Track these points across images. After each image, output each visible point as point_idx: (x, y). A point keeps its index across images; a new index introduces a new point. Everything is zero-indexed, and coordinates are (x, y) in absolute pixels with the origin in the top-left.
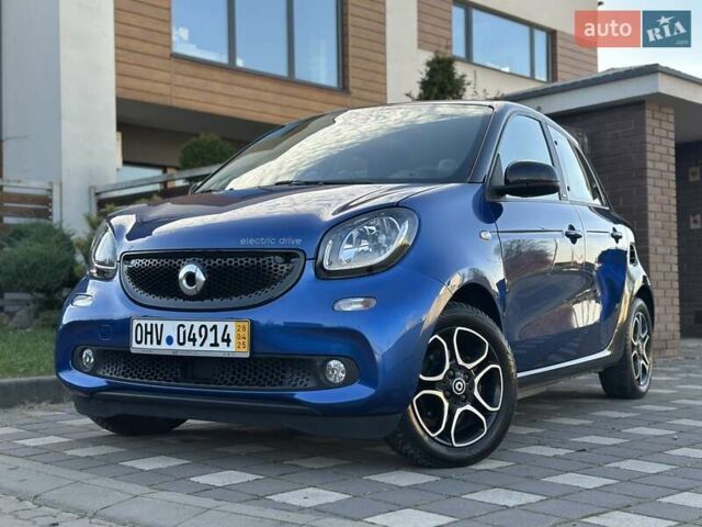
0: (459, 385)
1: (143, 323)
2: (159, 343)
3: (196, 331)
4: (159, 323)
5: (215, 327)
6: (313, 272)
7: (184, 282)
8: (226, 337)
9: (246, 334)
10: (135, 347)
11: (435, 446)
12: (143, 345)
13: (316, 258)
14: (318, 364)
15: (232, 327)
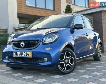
0: (66, 61)
1: (15, 52)
2: (18, 55)
3: (23, 53)
4: (18, 52)
5: (26, 53)
6: (42, 44)
7: (21, 45)
8: (28, 54)
9: (31, 54)
10: (14, 56)
11: (63, 71)
12: (15, 56)
13: (42, 41)
14: (43, 58)
15: (29, 53)
